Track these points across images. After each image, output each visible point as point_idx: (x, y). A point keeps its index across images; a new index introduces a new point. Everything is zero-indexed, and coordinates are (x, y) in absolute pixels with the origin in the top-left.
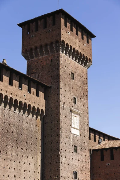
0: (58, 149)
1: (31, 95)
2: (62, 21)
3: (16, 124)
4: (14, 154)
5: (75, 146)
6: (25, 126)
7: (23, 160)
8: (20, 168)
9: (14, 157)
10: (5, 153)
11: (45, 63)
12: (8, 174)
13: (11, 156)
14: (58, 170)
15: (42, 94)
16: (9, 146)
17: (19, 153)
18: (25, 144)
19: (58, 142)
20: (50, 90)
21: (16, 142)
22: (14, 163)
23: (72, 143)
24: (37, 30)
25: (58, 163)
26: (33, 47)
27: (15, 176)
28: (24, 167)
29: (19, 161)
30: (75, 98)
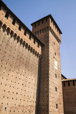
0: (48, 74)
1: (35, 45)
2: (50, 20)
3: (26, 56)
4: (24, 71)
5: (56, 75)
6: (31, 59)
7: (29, 77)
8: (26, 81)
9: (23, 73)
10: (18, 69)
11: (42, 37)
12: (19, 82)
13: (21, 72)
14: (48, 85)
15: (40, 47)
16: (20, 66)
17: (27, 72)
18: (31, 68)
19: (48, 70)
20: (44, 47)
21: (25, 65)
22: (23, 76)
23: (54, 73)
24: (39, 25)
25: (48, 81)
26: (37, 31)
27: (23, 85)
28: (29, 81)
29: (26, 76)
30: (55, 53)
